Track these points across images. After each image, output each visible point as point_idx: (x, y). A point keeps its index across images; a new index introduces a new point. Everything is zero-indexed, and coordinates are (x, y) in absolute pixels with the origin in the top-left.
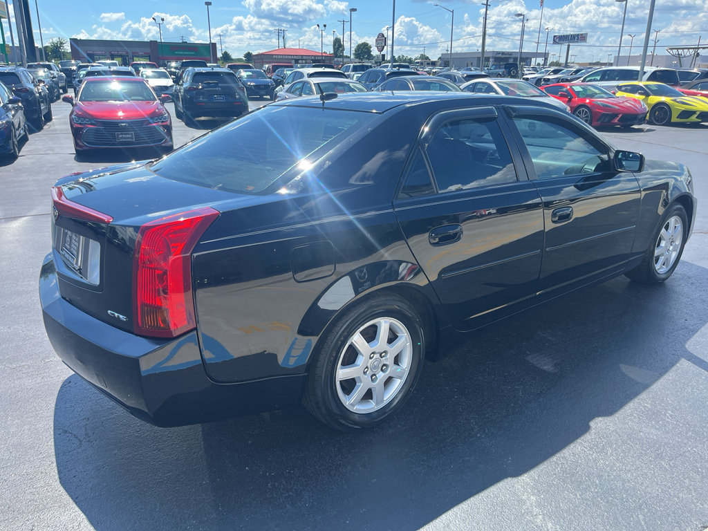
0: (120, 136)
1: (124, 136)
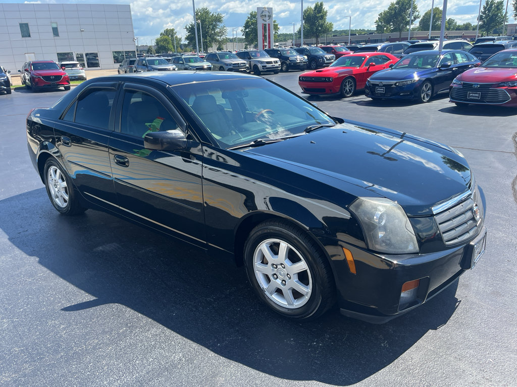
0: (471, 95)
1: (473, 95)
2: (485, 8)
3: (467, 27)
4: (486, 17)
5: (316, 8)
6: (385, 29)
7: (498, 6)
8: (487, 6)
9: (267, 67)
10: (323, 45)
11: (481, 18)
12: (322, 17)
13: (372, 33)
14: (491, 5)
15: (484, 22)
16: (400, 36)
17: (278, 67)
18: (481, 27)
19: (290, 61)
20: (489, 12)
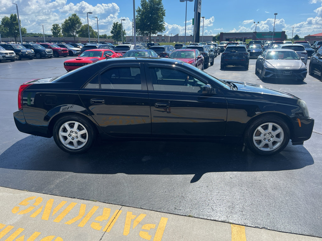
2: (113, 27)
3: (105, 37)
4: (115, 32)
5: (12, 17)
6: (59, 34)
7: (120, 26)
8: (114, 26)
9: (7, 57)
10: (41, 43)
11: (112, 32)
12: (17, 24)
13: (50, 37)
14: (117, 25)
15: (114, 34)
16: (75, 40)
17: (15, 57)
18: (113, 37)
19: (22, 52)
20: (116, 29)
